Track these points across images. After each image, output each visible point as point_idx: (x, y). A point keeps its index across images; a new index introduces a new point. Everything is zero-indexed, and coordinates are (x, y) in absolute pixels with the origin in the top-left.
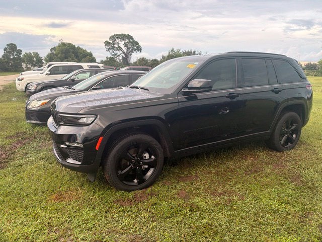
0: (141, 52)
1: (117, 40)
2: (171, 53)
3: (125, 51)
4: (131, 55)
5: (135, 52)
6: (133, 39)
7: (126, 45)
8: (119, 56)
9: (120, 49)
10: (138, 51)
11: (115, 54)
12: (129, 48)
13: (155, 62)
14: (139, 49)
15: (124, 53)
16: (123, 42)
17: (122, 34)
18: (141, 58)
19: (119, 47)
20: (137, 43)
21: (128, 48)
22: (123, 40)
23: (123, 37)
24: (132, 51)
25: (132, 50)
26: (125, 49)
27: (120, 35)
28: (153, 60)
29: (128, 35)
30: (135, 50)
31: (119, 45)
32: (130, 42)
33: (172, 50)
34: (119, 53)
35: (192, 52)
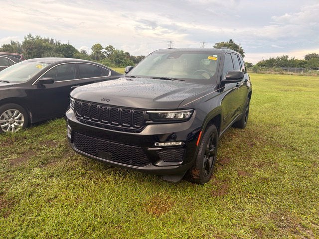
2: (28, 39)
13: (8, 48)
28: (5, 46)
33: (30, 36)
35: (50, 40)
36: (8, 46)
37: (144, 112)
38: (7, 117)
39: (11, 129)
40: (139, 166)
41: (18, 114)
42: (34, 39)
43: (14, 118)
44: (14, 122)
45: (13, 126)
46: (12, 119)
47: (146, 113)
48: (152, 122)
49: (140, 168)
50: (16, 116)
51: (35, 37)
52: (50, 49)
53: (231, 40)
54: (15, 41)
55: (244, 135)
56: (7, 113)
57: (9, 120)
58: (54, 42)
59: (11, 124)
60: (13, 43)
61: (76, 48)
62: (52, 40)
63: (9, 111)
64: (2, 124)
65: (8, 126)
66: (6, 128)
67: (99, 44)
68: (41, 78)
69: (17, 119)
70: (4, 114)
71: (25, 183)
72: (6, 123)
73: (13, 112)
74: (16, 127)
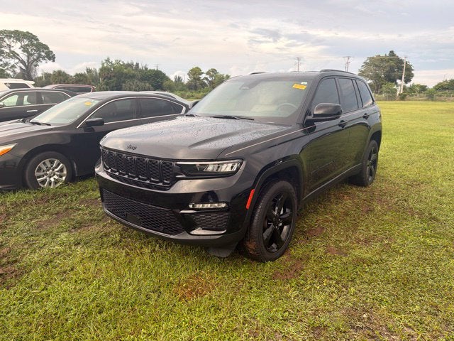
0: (54, 61)
1: (6, 39)
2: (105, 65)
3: (25, 59)
4: (36, 66)
5: (44, 61)
6: (37, 40)
7: (25, 49)
8: (13, 66)
9: (14, 55)
10: (50, 59)
11: (6, 64)
12: (32, 55)
13: (81, 78)
14: (51, 56)
15: (22, 62)
16: (19, 44)
17: (17, 31)
18: (56, 70)
19: (13, 52)
20: (46, 47)
21: (29, 55)
22: (18, 40)
23: (18, 35)
24: (37, 60)
25: (38, 58)
26: (24, 56)
27: (12, 32)
28: (77, 75)
29: (28, 32)
30: (44, 58)
31: (12, 49)
32: (33, 45)
33: (108, 61)
34: (12, 61)
35: (135, 64)
36: (81, 75)
37: (174, 164)
38: (45, 169)
39: (50, 184)
40: (171, 234)
41: (59, 165)
42: (113, 65)
43: (53, 170)
44: (54, 175)
45: (52, 179)
46: (51, 171)
47: (176, 164)
48: (184, 176)
49: (172, 237)
50: (56, 168)
51: (114, 62)
52: (133, 77)
53: (392, 52)
54: (92, 68)
55: (363, 196)
56: (44, 163)
57: (48, 172)
58: (140, 67)
59: (50, 177)
60: (89, 71)
61: (167, 75)
62: (137, 65)
63: (47, 161)
64: (39, 177)
65: (46, 180)
66: (43, 182)
67: (198, 68)
68: (90, 118)
69: (58, 171)
70: (41, 164)
71: (45, 251)
72: (43, 176)
73: (52, 162)
74: (56, 181)
